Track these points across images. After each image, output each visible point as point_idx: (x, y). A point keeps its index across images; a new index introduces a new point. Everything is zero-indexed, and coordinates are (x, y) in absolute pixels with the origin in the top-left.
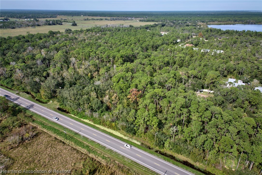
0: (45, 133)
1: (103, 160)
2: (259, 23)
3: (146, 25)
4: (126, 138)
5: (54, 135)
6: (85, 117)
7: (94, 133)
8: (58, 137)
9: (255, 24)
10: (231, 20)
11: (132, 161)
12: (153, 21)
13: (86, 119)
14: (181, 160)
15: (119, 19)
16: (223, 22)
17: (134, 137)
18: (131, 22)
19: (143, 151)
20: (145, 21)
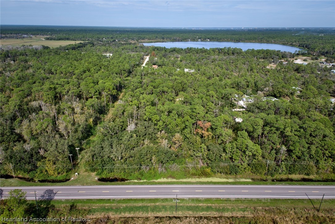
0: (132, 218)
1: (246, 213)
2: (185, 40)
3: (69, 45)
4: (231, 180)
5: (150, 215)
6: (155, 176)
7: (197, 190)
8: (160, 214)
9: (181, 41)
10: (158, 37)
11: (271, 200)
12: (68, 39)
13: (160, 177)
14: (299, 179)
15: (7, 37)
16: (153, 39)
17: (238, 176)
18: (29, 40)
19: (265, 185)
20: (54, 39)
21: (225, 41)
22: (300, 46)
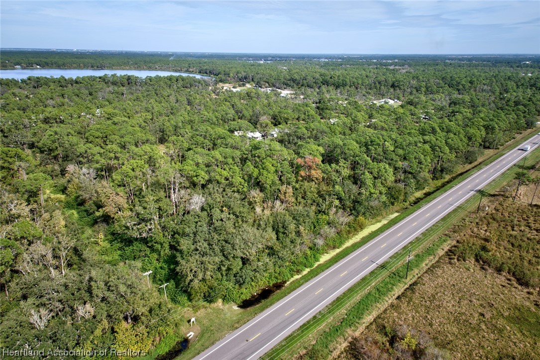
8: (396, 293)
21: (75, 68)
22: (202, 72)
